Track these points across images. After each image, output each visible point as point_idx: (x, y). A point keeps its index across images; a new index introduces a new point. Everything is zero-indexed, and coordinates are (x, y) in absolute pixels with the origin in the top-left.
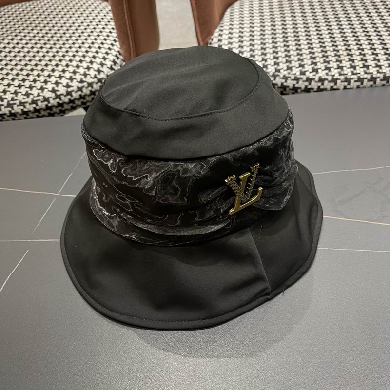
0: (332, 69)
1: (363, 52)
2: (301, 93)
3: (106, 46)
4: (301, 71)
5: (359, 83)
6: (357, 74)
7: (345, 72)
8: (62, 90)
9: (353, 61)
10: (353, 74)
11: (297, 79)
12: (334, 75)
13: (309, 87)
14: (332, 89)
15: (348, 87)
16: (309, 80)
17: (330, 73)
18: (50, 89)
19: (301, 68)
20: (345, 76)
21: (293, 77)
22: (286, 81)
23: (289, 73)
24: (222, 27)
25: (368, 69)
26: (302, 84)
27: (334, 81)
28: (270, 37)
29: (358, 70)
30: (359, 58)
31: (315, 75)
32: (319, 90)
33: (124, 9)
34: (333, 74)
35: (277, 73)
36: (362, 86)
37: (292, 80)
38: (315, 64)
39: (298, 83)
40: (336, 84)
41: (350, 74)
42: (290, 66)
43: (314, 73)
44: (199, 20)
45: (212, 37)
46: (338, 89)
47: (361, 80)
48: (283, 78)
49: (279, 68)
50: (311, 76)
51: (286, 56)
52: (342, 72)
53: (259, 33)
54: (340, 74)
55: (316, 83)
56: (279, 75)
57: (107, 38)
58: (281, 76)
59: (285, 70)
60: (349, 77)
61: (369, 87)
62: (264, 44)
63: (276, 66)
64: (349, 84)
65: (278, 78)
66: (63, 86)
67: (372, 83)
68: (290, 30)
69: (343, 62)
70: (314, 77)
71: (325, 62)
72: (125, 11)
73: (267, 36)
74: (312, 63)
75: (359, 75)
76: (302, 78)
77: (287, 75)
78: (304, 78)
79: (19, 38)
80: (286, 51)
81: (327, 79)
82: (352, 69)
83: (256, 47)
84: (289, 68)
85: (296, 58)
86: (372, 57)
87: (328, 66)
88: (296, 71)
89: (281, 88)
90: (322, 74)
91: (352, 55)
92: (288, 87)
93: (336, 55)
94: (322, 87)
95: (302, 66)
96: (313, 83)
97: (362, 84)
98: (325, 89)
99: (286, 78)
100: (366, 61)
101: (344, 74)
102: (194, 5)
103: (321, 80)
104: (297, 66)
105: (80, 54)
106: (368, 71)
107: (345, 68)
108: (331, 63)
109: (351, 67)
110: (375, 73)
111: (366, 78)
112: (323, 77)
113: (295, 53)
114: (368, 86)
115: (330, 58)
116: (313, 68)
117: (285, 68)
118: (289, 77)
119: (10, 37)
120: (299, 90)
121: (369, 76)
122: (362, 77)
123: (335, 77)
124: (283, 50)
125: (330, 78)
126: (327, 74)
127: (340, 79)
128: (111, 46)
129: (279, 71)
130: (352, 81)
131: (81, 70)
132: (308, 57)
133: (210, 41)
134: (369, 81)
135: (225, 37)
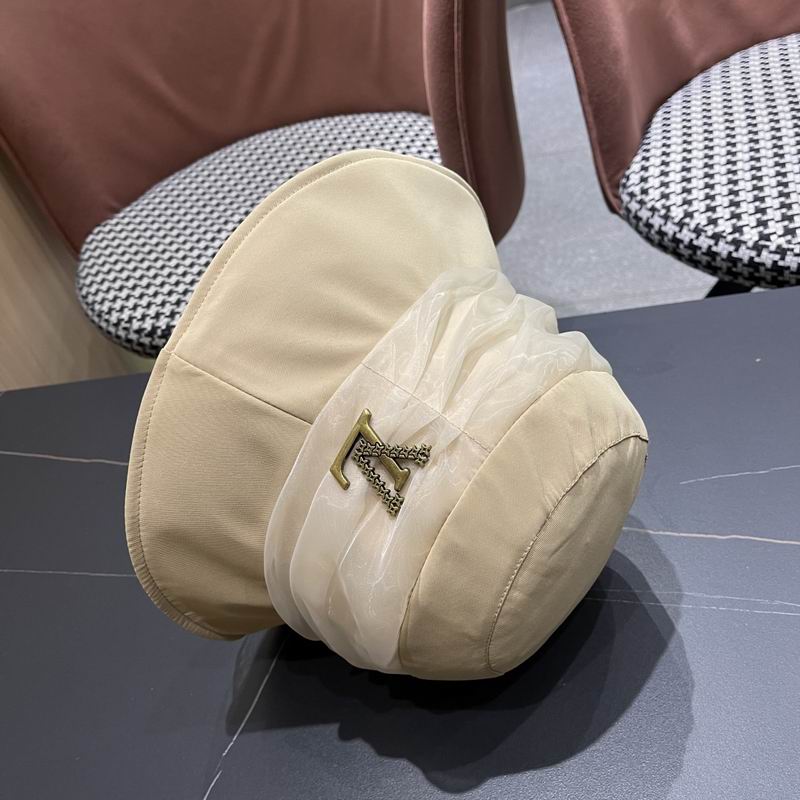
22: (783, 259)
23: (789, 242)
24: (647, 151)
28: (747, 166)
33: (461, 145)
35: (762, 243)
37: (796, 255)
42: (792, 226)
45: (627, 173)
48: (775, 252)
49: (766, 232)
51: (783, 205)
53: (724, 160)
56: (767, 247)
58: (773, 247)
59: (780, 236)
62: (736, 183)
63: (761, 228)
65: (765, 253)
68: (790, 149)
72: (464, 148)
73: (740, 165)
77: (785, 246)
80: (781, 194)
83: (718, 189)
84: (789, 232)
89: (771, 270)
92: (788, 268)
99: (782, 252)
102: (591, 119)
117: (781, 232)
118: (789, 249)
124: (775, 192)
129: (767, 238)
133: (624, 181)
135: (654, 171)
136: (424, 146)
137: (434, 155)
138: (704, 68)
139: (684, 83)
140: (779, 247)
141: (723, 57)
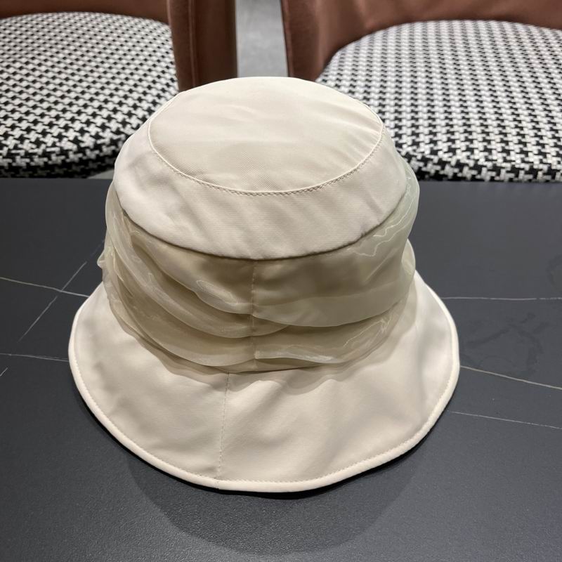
0: (476, 151)
1: (522, 132)
2: (429, 180)
3: (159, 86)
4: (432, 149)
5: (512, 175)
6: (510, 161)
7: (495, 158)
8: (88, 141)
9: (507, 143)
10: (505, 160)
11: (425, 160)
12: (478, 160)
13: (442, 173)
14: (473, 178)
15: (497, 178)
16: (442, 163)
17: (472, 157)
18: (71, 138)
19: (432, 145)
20: (494, 162)
21: (419, 157)
22: (409, 162)
23: (414, 151)
24: (327, 76)
25: (527, 156)
26: (432, 168)
27: (478, 168)
28: (393, 97)
29: (513, 156)
30: (516, 139)
31: (451, 157)
32: (455, 178)
34: (476, 157)
36: (516, 179)
37: (418, 160)
38: (453, 141)
39: (426, 165)
40: (480, 172)
41: (500, 160)
42: (417, 140)
43: (451, 154)
44: (294, 63)
46: (482, 180)
47: (515, 170)
49: (401, 142)
50: (445, 157)
51: (413, 126)
52: (490, 157)
53: (377, 90)
54: (487, 160)
55: (451, 169)
57: (161, 74)
58: (403, 153)
59: (409, 146)
60: (498, 165)
61: (525, 182)
62: (384, 106)
63: (397, 139)
64: (498, 174)
66: (91, 136)
67: (531, 177)
68: (422, 91)
69: (493, 143)
70: (449, 160)
71: (467, 139)
73: (388, 95)
74: (449, 140)
75: (513, 163)
76: (432, 160)
77: (412, 153)
78: (436, 159)
79: (36, 62)
80: (413, 118)
81: (467, 165)
82: (505, 155)
84: (416, 144)
85: (426, 131)
86: (534, 140)
87: (471, 146)
88: (425, 149)
90: (461, 156)
91: (505, 135)
93: (483, 132)
94: (460, 175)
95: (434, 142)
96: (447, 168)
97: (517, 176)
98: (464, 179)
100: (525, 144)
101: (492, 160)
102: (289, 42)
103: (460, 165)
104: (427, 141)
105: (121, 93)
106: (526, 159)
107: (494, 152)
108: (475, 142)
109: (504, 151)
110: (537, 162)
111: (523, 169)
112: (462, 161)
113: (426, 123)
114: (525, 180)
115: (474, 136)
116: (449, 147)
117: (410, 143)
118: (413, 156)
119: (24, 60)
120: (427, 176)
121: (527, 167)
122: (517, 166)
123: (480, 163)
124: (409, 116)
125: (471, 163)
126: (468, 158)
127: (485, 166)
128: (165, 87)
129: (400, 146)
130: (503, 171)
131: (120, 117)
132: (444, 130)
134: (527, 173)
136: (163, 57)
137: (170, 65)
138: (371, 31)
139: (357, 38)
140: (407, 153)
141: (384, 27)
